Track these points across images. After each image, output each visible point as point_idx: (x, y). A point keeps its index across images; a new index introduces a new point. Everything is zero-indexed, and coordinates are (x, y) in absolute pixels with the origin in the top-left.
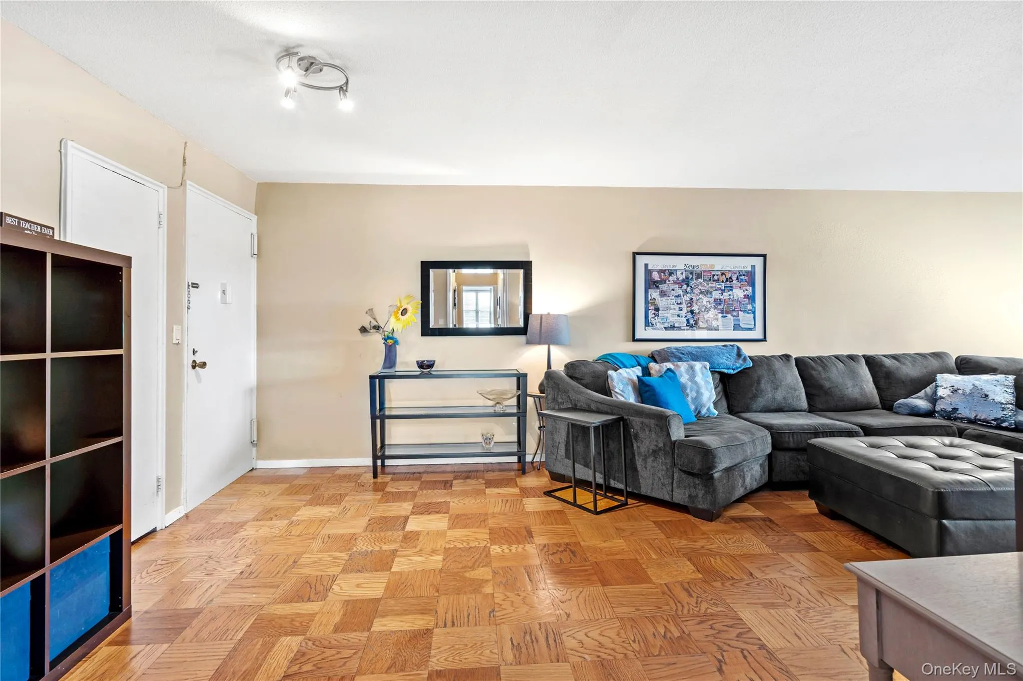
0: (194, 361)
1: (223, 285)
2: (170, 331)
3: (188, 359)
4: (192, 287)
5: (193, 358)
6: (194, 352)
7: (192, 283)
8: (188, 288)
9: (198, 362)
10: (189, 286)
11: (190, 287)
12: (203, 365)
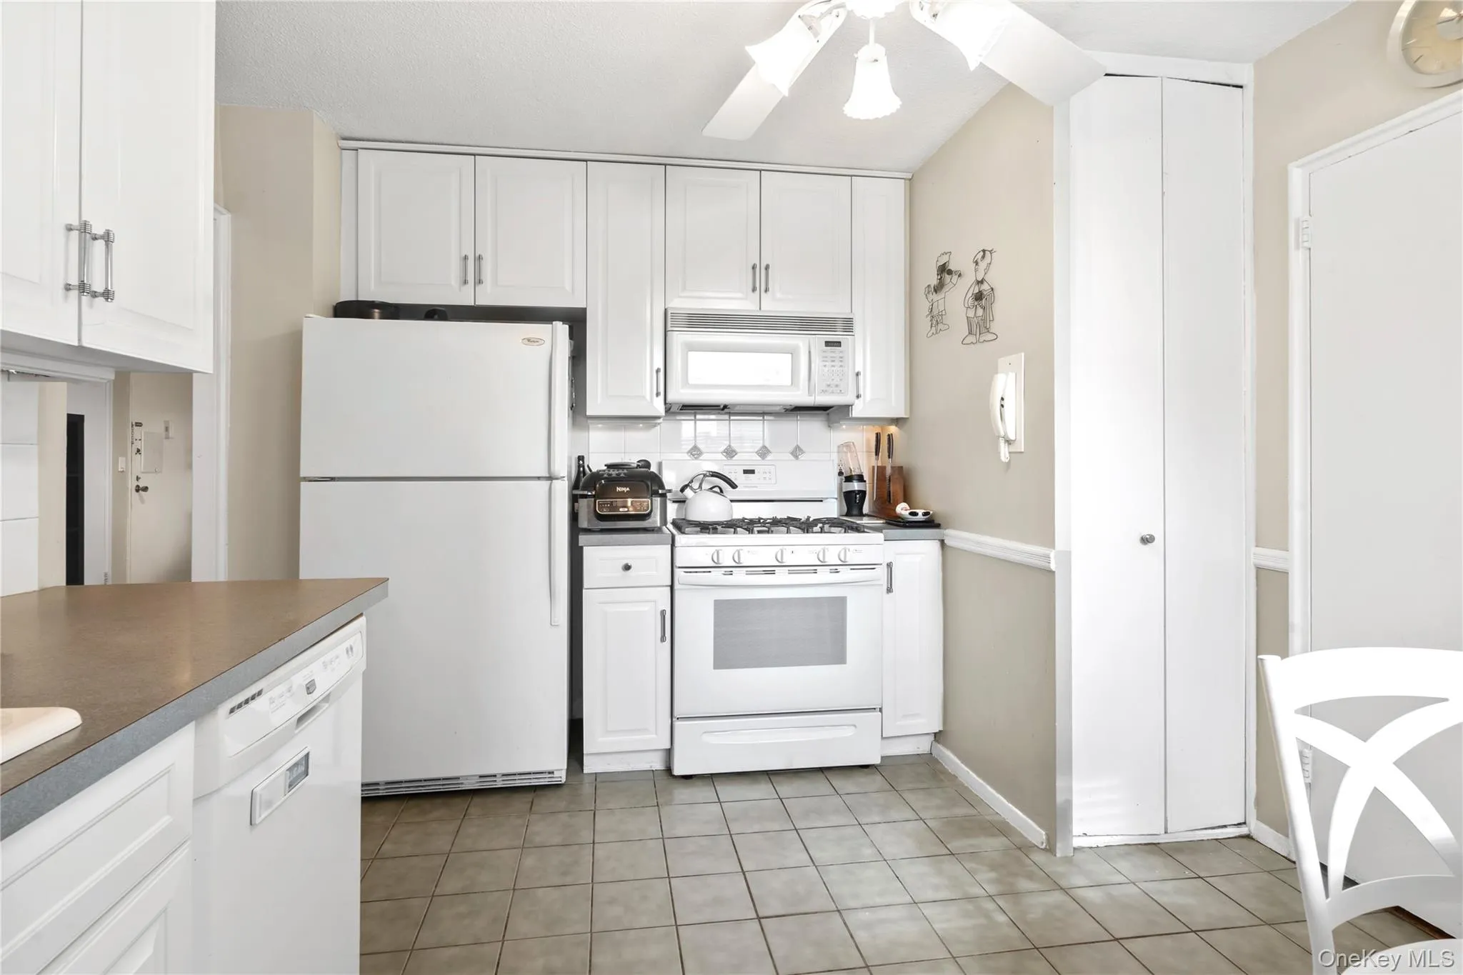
0: (138, 486)
1: (167, 422)
2: (115, 463)
3: (132, 484)
4: (136, 426)
5: (136, 483)
6: (138, 478)
7: (136, 423)
8: (132, 427)
9: (141, 486)
10: (132, 425)
11: (134, 426)
12: (145, 489)
